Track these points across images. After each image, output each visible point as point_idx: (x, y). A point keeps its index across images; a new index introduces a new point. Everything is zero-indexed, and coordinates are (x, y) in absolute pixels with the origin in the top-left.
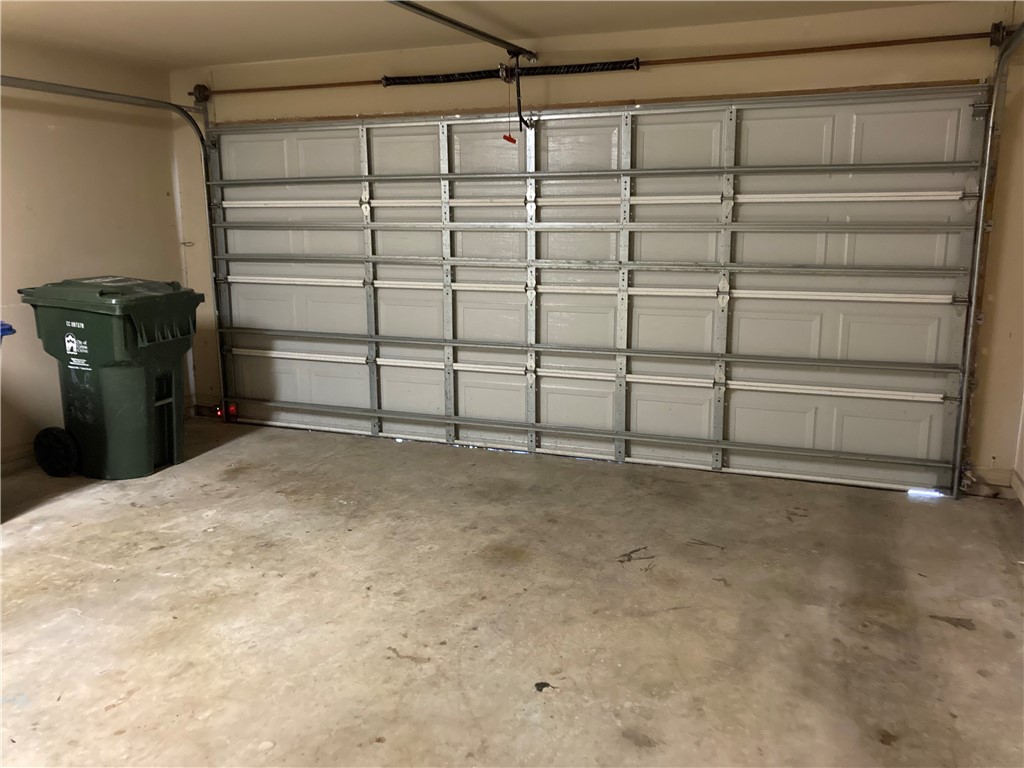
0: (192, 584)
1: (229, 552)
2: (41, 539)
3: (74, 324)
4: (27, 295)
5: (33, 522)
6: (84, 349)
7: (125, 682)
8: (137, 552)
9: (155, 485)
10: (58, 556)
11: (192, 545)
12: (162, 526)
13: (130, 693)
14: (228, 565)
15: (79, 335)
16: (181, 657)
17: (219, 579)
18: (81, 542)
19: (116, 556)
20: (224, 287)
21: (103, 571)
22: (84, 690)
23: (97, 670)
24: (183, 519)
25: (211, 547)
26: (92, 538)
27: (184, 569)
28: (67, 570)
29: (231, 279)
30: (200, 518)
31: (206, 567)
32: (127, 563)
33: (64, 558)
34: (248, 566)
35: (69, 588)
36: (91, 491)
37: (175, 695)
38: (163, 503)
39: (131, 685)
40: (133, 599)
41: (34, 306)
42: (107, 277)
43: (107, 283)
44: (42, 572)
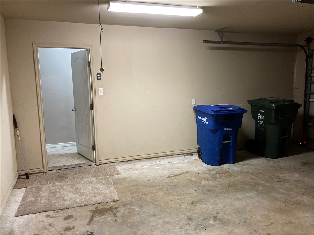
0: (291, 197)
1: (303, 190)
2: (247, 170)
3: (261, 111)
4: (250, 102)
5: (245, 164)
6: (263, 118)
7: (270, 219)
8: (273, 181)
9: (278, 162)
10: (251, 176)
11: (291, 184)
12: (281, 175)
13: (272, 223)
14: (303, 194)
15: (262, 114)
16: (288, 219)
17: (300, 198)
18: (257, 173)
19: (267, 181)
20: (308, 102)
21: (263, 184)
22: (259, 217)
23: (262, 213)
24: (287, 175)
25: (297, 186)
26: (260, 173)
27: (288, 191)
28: (253, 180)
29: (310, 100)
30: (293, 176)
31: (296, 192)
32: (270, 184)
33: (253, 177)
34: (311, 197)
35: (254, 186)
36: (260, 159)
37: (286, 230)
38: (281, 168)
39: (272, 221)
40: (272, 195)
41: (251, 105)
42: (271, 98)
43: (271, 99)
44: (247, 179)
